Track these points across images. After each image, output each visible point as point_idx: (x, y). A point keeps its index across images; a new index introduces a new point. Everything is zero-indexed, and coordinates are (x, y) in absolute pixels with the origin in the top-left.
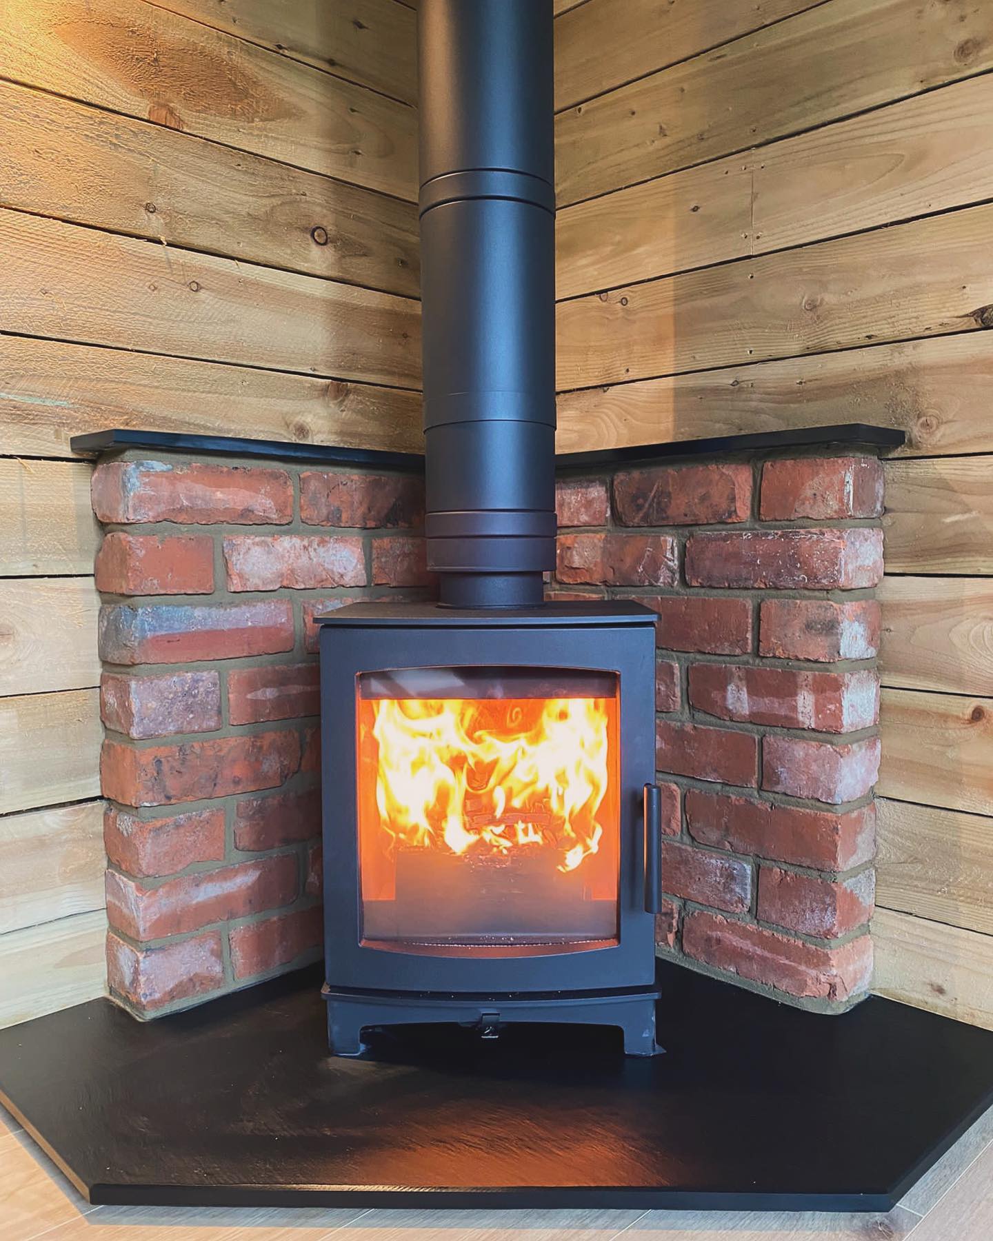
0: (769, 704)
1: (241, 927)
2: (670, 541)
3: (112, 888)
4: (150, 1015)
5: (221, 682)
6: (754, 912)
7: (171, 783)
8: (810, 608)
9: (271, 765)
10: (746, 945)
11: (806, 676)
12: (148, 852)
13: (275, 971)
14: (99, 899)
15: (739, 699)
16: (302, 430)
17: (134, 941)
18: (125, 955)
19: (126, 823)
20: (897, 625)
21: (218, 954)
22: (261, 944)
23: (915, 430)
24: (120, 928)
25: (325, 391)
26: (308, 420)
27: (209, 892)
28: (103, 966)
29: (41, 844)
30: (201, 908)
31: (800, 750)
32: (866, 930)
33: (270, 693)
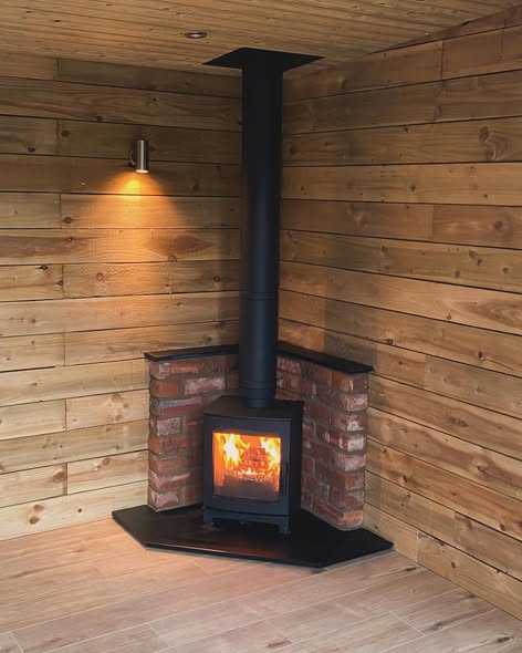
0: (332, 440)
1: (184, 489)
2: (314, 386)
3: (150, 475)
4: (159, 510)
5: (181, 421)
6: (330, 500)
7: (167, 448)
8: (342, 416)
9: (195, 444)
10: (327, 509)
11: (341, 434)
12: (160, 465)
13: (194, 502)
14: (146, 477)
15: (327, 437)
16: (209, 339)
17: (156, 490)
18: (153, 494)
19: (155, 458)
20: (370, 422)
21: (178, 496)
22: (190, 494)
23: (375, 368)
24: (152, 486)
25: (217, 326)
26: (211, 336)
27: (176, 478)
28: (146, 496)
29: (133, 461)
30: (174, 482)
31: (340, 455)
32: (361, 508)
33: (194, 423)
